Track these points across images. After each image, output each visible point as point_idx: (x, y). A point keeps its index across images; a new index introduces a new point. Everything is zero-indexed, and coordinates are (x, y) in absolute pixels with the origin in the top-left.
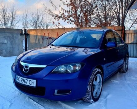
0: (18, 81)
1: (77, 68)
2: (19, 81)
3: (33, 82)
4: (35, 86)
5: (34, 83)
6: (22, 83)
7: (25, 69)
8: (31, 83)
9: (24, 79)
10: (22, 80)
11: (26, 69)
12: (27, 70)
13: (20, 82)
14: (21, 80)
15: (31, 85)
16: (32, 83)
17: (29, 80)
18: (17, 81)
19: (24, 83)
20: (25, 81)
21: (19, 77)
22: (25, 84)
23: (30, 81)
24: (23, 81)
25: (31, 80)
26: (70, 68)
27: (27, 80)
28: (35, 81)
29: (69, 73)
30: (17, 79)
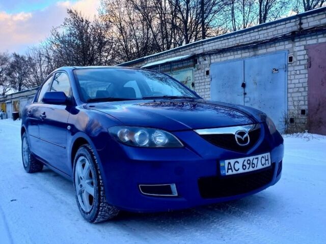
4: (270, 164)
5: (268, 160)
6: (247, 170)
8: (263, 161)
9: (251, 158)
10: (245, 163)
11: (243, 139)
12: (246, 139)
13: (241, 171)
14: (243, 165)
15: (265, 166)
17: (260, 156)
19: (251, 169)
20: (253, 164)
22: (255, 169)
23: (263, 158)
24: (248, 166)
25: (264, 155)
27: (258, 158)
30: (228, 169)
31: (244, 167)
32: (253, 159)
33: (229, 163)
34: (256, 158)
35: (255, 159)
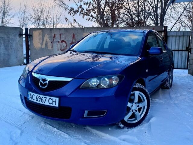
0: (32, 100)
1: (114, 82)
2: (34, 100)
3: (54, 100)
4: (57, 105)
5: (56, 102)
6: (38, 102)
7: (41, 84)
9: (41, 96)
10: (38, 97)
11: (43, 84)
12: (45, 84)
14: (37, 98)
15: (52, 105)
16: (53, 102)
17: (48, 98)
18: (30, 99)
19: (40, 102)
20: (42, 100)
21: (32, 94)
22: (43, 103)
23: (50, 100)
24: (39, 100)
25: (52, 98)
26: (104, 81)
27: (46, 98)
28: (57, 99)
29: (103, 88)
30: (30, 97)
31: (37, 100)
32: (43, 97)
33: (31, 94)
34: (45, 97)
35: (43, 98)
